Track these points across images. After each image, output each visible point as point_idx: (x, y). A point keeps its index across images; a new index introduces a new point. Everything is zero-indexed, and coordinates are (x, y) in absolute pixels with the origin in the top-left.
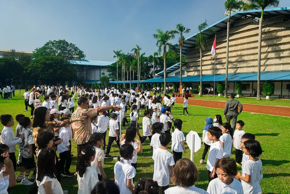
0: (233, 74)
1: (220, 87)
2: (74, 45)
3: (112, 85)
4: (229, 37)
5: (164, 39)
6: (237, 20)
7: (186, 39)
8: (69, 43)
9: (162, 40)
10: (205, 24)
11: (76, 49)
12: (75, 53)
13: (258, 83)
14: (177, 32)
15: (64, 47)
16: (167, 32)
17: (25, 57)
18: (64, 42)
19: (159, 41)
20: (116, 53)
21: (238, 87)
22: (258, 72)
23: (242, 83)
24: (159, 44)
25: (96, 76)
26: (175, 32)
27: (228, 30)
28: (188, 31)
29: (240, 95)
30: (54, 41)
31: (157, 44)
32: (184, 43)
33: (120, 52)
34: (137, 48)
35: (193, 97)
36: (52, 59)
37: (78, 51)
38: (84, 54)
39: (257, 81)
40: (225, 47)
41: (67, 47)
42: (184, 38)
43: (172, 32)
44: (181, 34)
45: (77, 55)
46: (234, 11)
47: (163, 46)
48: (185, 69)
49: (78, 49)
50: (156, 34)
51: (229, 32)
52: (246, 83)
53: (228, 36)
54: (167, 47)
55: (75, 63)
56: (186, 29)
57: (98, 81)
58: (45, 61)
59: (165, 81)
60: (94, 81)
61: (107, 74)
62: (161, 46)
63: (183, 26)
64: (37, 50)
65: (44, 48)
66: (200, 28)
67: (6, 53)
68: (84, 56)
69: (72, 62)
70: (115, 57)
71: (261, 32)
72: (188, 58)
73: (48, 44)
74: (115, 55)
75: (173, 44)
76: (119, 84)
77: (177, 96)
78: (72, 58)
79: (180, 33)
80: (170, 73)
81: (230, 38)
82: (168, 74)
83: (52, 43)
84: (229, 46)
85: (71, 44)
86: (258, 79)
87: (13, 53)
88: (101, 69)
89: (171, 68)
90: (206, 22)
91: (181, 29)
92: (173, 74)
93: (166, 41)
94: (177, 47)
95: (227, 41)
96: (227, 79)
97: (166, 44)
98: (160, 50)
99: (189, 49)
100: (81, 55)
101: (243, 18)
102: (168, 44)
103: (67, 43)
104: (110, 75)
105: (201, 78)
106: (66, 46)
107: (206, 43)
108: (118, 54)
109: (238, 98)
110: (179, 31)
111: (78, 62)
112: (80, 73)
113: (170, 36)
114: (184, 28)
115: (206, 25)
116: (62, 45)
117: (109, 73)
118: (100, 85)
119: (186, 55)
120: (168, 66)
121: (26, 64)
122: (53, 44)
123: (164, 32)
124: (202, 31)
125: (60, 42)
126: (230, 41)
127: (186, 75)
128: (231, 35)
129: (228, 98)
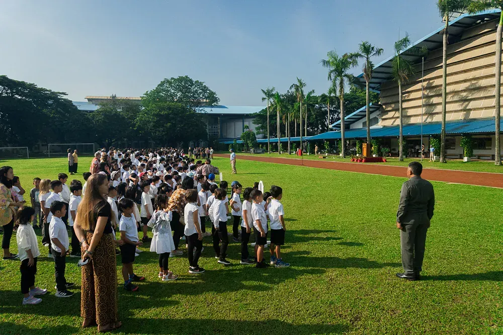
0: (462, 121)
1: (435, 145)
2: (201, 84)
3: (260, 146)
4: (446, 60)
5: (340, 66)
6: (466, 27)
7: (376, 66)
8: (194, 80)
9: (336, 70)
10: (406, 41)
11: (205, 89)
12: (203, 96)
13: (497, 136)
14: (360, 55)
15: (187, 87)
16: (344, 56)
17: (131, 106)
18: (186, 80)
19: (332, 72)
20: (266, 94)
21: (466, 143)
22: (496, 117)
23: (473, 137)
24: (333, 78)
25: (237, 131)
26: (357, 55)
27: (444, 49)
28: (379, 52)
29: (470, 157)
30: (172, 78)
31: (330, 75)
32: (372, 72)
33: (272, 91)
34: (298, 84)
35: (386, 162)
36: (170, 108)
37: (208, 91)
38: (216, 97)
39: (494, 133)
40: (441, 77)
41: (191, 86)
42: (373, 65)
43: (351, 57)
44: (367, 58)
45: (206, 98)
46: (462, 13)
47: (339, 78)
48: (378, 115)
49: (208, 89)
50: (327, 60)
51: (446, 51)
52: (485, 137)
53: (444, 58)
54: (346, 79)
55: (203, 112)
56: (375, 49)
57: (239, 139)
58: (160, 111)
59: (342, 137)
60: (232, 139)
61: (253, 127)
62: (335, 80)
63: (370, 46)
64: (146, 94)
65: (157, 91)
66: (398, 47)
67: (105, 102)
68: (217, 100)
69: (199, 110)
70: (264, 99)
71: (499, 49)
72: (384, 97)
73: (162, 84)
74: (265, 97)
75: (356, 76)
76: (271, 143)
77: (357, 161)
78: (198, 104)
79: (366, 56)
80: (354, 122)
81: (449, 62)
82: (351, 124)
83: (168, 81)
84: (446, 75)
85: (197, 82)
86: (496, 131)
87: (114, 100)
88: (245, 120)
89: (354, 115)
90: (406, 38)
91: (367, 49)
92: (359, 125)
93: (343, 70)
94: (362, 80)
95: (444, 67)
96: (444, 130)
97: (344, 76)
98: (335, 86)
99: (385, 81)
100: (213, 100)
101: (478, 22)
102: (346, 75)
103: (191, 81)
104: (257, 129)
105: (400, 130)
106: (189, 85)
107: (409, 70)
108: (269, 94)
109: (465, 162)
110: (363, 54)
111: (208, 110)
112: (212, 127)
113: (350, 63)
114: (373, 48)
115: (408, 41)
116: (184, 83)
117: (257, 126)
118: (242, 145)
119: (380, 90)
120: (347, 111)
121: (133, 118)
122: (170, 83)
123: (340, 57)
124: (401, 52)
125: (181, 79)
126: (447, 65)
127: (380, 125)
128: (449, 56)
129: (446, 162)
